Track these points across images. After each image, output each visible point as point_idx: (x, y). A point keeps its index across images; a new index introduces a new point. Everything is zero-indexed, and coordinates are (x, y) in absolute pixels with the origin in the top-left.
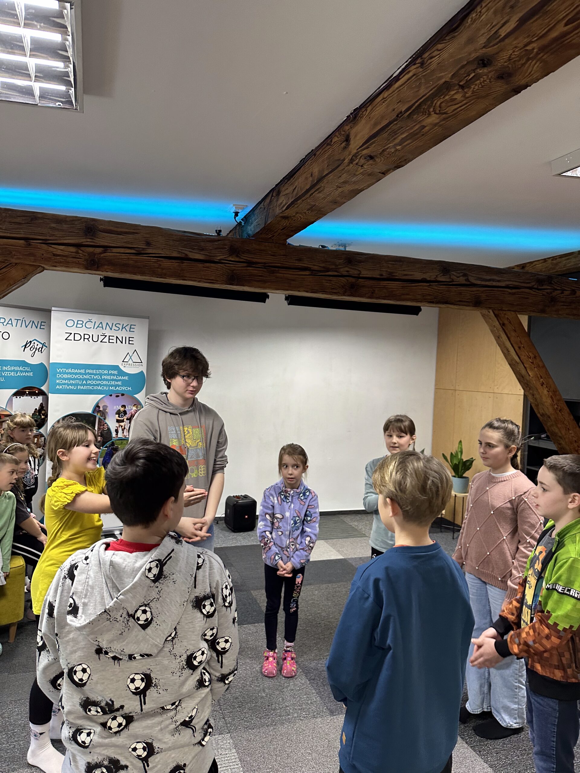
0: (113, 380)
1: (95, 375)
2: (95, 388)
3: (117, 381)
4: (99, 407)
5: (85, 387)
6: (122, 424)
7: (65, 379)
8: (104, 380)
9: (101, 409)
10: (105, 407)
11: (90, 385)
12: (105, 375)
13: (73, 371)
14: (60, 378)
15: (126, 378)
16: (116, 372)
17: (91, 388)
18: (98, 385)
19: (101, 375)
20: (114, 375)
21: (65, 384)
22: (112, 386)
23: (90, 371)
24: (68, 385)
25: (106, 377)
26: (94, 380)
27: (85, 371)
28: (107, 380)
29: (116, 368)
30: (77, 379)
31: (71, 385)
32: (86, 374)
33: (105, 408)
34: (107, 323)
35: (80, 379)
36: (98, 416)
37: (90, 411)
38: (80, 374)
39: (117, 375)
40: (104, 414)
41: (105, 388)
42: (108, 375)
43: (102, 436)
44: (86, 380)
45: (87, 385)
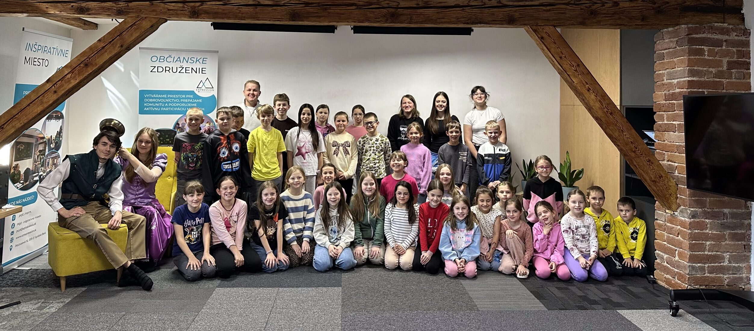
0: (189, 102)
1: (175, 99)
2: (176, 109)
3: (193, 103)
5: (167, 109)
7: (151, 103)
8: (182, 102)
9: (180, 126)
11: (171, 107)
12: (183, 98)
13: (157, 96)
14: (147, 102)
15: (200, 101)
16: (192, 96)
17: (172, 109)
18: (177, 107)
19: (180, 99)
20: (190, 98)
21: (151, 106)
23: (171, 96)
24: (154, 107)
25: (184, 100)
26: (174, 102)
27: (167, 96)
28: (185, 103)
29: (192, 93)
30: (160, 102)
31: (156, 107)
32: (167, 98)
33: (184, 125)
34: (184, 58)
35: (163, 103)
38: (163, 98)
39: (192, 99)
40: (182, 130)
42: (185, 98)
44: (168, 103)
45: (168, 107)
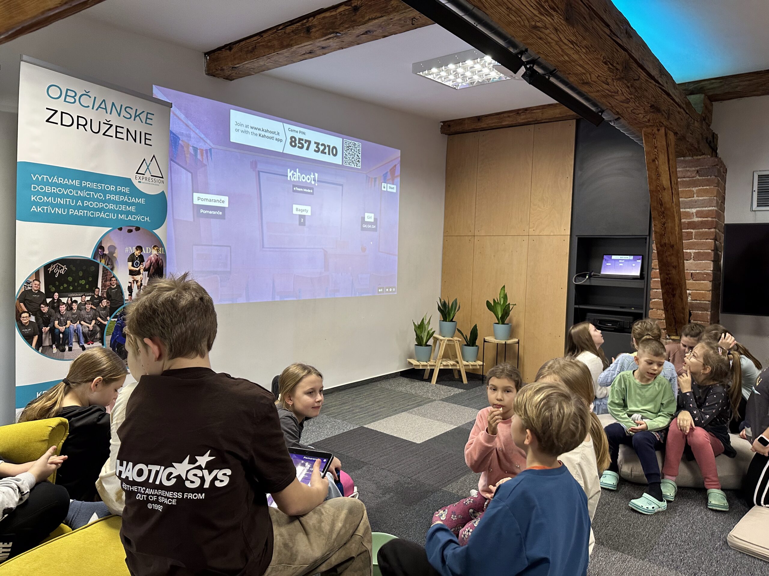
0: (123, 203)
1: (96, 191)
2: (97, 214)
3: (130, 204)
4: (102, 248)
5: (81, 213)
6: (138, 278)
7: (48, 195)
8: (110, 201)
9: (106, 252)
10: (113, 248)
11: (87, 208)
12: (111, 192)
13: (61, 181)
14: (38, 193)
15: (142, 201)
16: (127, 190)
17: (89, 214)
18: (100, 210)
19: (104, 192)
20: (124, 194)
21: (47, 204)
22: (122, 213)
23: (88, 184)
24: (53, 206)
25: (113, 197)
26: (94, 200)
27: (81, 184)
28: (114, 202)
29: (127, 182)
30: (67, 196)
31: (59, 206)
32: (82, 189)
33: (112, 250)
34: (113, 104)
35: (73, 197)
36: (102, 263)
37: (89, 255)
38: (74, 187)
39: (129, 195)
40: (110, 260)
41: (111, 216)
42: (116, 193)
43: (109, 297)
44: (83, 199)
45: (83, 208)
